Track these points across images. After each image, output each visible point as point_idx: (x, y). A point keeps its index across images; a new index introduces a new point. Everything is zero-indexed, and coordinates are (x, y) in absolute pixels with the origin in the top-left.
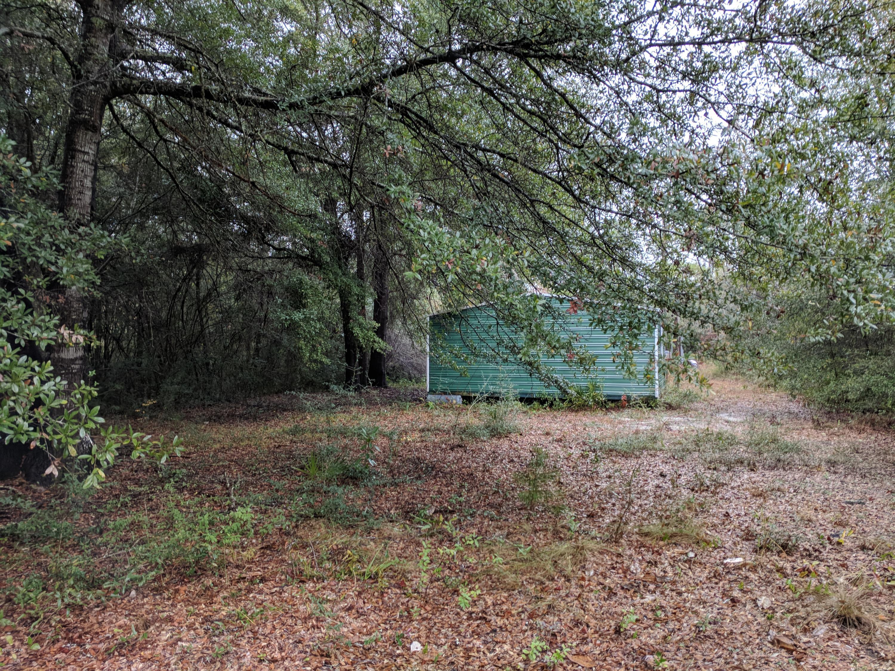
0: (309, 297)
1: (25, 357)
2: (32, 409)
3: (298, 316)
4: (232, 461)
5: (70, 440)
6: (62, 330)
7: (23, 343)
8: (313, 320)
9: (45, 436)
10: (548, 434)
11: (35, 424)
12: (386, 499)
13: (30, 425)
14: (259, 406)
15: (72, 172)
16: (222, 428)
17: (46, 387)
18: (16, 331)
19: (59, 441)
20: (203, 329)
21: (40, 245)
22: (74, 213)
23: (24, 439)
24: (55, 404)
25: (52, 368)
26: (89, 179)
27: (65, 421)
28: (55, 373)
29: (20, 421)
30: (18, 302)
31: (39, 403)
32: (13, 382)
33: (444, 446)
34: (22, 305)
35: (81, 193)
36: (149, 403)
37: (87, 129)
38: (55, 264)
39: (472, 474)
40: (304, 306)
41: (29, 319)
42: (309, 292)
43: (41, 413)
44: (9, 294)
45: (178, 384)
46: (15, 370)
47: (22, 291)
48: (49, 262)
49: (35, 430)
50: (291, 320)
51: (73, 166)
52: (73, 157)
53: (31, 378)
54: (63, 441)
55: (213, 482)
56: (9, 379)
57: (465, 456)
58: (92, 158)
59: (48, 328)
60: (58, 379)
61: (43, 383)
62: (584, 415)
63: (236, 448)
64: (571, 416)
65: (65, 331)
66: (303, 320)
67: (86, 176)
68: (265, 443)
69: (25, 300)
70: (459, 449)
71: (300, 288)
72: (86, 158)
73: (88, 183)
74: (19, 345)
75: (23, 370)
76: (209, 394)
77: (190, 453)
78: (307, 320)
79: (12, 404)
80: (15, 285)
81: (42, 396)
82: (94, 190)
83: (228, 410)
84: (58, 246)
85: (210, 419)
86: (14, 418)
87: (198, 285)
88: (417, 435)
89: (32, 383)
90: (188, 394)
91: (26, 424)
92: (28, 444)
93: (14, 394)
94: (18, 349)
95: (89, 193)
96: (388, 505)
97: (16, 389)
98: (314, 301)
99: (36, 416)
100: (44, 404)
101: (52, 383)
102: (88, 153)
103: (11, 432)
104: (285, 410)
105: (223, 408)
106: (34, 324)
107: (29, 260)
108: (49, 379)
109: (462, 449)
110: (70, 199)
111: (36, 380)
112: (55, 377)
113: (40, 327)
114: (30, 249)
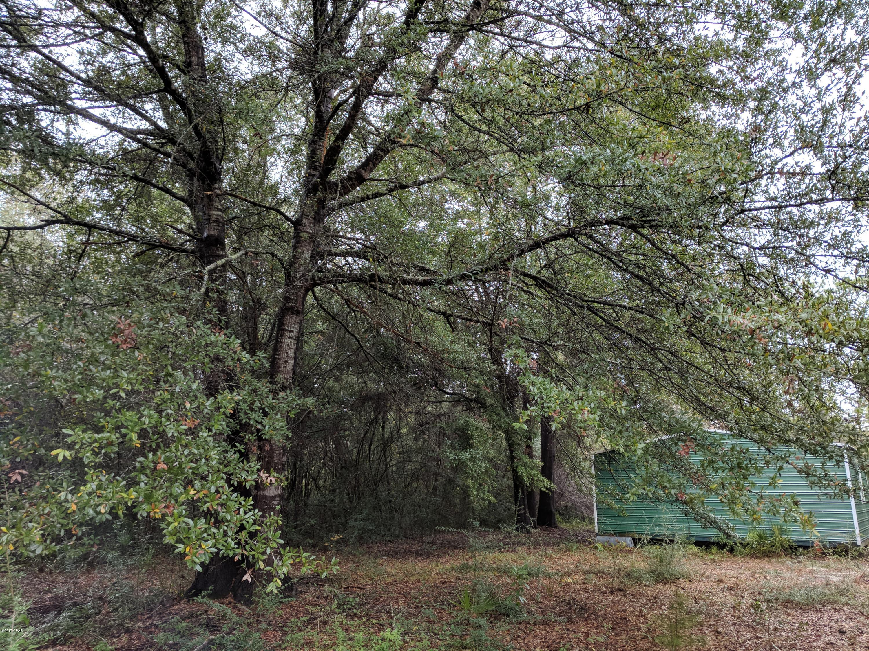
0: (475, 438)
1: (236, 494)
2: (237, 532)
3: (465, 456)
4: (400, 593)
5: (260, 556)
6: (261, 474)
7: (236, 484)
8: (479, 459)
9: (245, 552)
10: (721, 581)
11: (239, 543)
12: (535, 637)
13: (236, 544)
14: (433, 543)
15: (281, 347)
16: (398, 564)
17: (247, 516)
18: (232, 474)
19: (253, 556)
20: (387, 469)
21: (252, 409)
22: (280, 378)
23: (231, 554)
24: (252, 529)
25: (252, 502)
26: (293, 350)
27: (258, 542)
28: (254, 506)
29: (230, 540)
30: (235, 453)
31: (242, 528)
32: (227, 512)
33: (604, 589)
34: (237, 455)
35: (286, 362)
36: (337, 537)
37: (293, 314)
38: (261, 423)
39: (625, 618)
40: (472, 446)
41: (241, 464)
42: (475, 433)
43: (243, 536)
44: (230, 446)
45: (363, 520)
46: (229, 503)
47: (238, 445)
48: (257, 422)
49: (238, 548)
50: (459, 459)
51: (281, 342)
52: (282, 335)
53: (239, 509)
54: (256, 556)
55: (380, 612)
56: (224, 510)
57: (624, 599)
58: (295, 334)
59: (253, 472)
60: (256, 511)
61: (246, 513)
62: (770, 562)
63: (407, 582)
64: (754, 564)
65: (263, 475)
66: (471, 460)
67: (290, 349)
68: (433, 578)
69: (239, 451)
70: (620, 593)
71: (468, 430)
72: (291, 335)
73: (292, 354)
74: (233, 485)
75: (234, 503)
76: (389, 530)
77: (366, 585)
78: (473, 459)
79: (225, 528)
80: (234, 440)
81: (244, 522)
82: (296, 358)
83: (406, 546)
84: (263, 409)
85: (388, 555)
86: (226, 538)
87: (383, 428)
88: (578, 578)
89: (239, 514)
90: (371, 530)
91: (233, 543)
92: (234, 557)
93: (227, 521)
94: (232, 488)
95: (292, 362)
96: (535, 643)
97: (228, 517)
98: (480, 442)
99: (239, 537)
100: (245, 529)
101: (252, 513)
102: (292, 331)
103: (224, 548)
104: (456, 548)
105: (401, 544)
106: (244, 469)
107: (244, 421)
108: (250, 510)
109: (622, 593)
110: (278, 367)
111: (242, 511)
112: (254, 509)
113: (247, 471)
114: (246, 414)
